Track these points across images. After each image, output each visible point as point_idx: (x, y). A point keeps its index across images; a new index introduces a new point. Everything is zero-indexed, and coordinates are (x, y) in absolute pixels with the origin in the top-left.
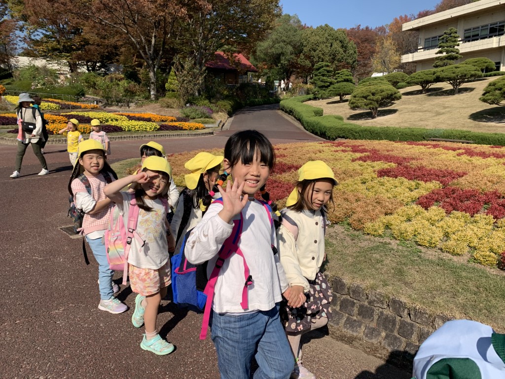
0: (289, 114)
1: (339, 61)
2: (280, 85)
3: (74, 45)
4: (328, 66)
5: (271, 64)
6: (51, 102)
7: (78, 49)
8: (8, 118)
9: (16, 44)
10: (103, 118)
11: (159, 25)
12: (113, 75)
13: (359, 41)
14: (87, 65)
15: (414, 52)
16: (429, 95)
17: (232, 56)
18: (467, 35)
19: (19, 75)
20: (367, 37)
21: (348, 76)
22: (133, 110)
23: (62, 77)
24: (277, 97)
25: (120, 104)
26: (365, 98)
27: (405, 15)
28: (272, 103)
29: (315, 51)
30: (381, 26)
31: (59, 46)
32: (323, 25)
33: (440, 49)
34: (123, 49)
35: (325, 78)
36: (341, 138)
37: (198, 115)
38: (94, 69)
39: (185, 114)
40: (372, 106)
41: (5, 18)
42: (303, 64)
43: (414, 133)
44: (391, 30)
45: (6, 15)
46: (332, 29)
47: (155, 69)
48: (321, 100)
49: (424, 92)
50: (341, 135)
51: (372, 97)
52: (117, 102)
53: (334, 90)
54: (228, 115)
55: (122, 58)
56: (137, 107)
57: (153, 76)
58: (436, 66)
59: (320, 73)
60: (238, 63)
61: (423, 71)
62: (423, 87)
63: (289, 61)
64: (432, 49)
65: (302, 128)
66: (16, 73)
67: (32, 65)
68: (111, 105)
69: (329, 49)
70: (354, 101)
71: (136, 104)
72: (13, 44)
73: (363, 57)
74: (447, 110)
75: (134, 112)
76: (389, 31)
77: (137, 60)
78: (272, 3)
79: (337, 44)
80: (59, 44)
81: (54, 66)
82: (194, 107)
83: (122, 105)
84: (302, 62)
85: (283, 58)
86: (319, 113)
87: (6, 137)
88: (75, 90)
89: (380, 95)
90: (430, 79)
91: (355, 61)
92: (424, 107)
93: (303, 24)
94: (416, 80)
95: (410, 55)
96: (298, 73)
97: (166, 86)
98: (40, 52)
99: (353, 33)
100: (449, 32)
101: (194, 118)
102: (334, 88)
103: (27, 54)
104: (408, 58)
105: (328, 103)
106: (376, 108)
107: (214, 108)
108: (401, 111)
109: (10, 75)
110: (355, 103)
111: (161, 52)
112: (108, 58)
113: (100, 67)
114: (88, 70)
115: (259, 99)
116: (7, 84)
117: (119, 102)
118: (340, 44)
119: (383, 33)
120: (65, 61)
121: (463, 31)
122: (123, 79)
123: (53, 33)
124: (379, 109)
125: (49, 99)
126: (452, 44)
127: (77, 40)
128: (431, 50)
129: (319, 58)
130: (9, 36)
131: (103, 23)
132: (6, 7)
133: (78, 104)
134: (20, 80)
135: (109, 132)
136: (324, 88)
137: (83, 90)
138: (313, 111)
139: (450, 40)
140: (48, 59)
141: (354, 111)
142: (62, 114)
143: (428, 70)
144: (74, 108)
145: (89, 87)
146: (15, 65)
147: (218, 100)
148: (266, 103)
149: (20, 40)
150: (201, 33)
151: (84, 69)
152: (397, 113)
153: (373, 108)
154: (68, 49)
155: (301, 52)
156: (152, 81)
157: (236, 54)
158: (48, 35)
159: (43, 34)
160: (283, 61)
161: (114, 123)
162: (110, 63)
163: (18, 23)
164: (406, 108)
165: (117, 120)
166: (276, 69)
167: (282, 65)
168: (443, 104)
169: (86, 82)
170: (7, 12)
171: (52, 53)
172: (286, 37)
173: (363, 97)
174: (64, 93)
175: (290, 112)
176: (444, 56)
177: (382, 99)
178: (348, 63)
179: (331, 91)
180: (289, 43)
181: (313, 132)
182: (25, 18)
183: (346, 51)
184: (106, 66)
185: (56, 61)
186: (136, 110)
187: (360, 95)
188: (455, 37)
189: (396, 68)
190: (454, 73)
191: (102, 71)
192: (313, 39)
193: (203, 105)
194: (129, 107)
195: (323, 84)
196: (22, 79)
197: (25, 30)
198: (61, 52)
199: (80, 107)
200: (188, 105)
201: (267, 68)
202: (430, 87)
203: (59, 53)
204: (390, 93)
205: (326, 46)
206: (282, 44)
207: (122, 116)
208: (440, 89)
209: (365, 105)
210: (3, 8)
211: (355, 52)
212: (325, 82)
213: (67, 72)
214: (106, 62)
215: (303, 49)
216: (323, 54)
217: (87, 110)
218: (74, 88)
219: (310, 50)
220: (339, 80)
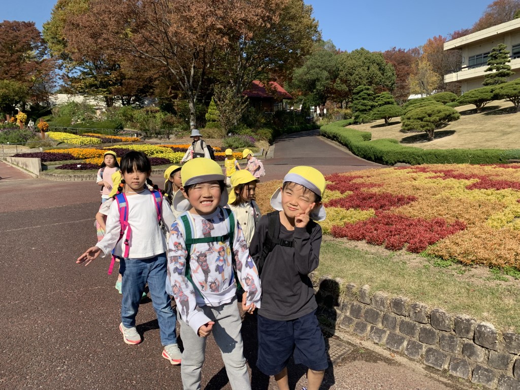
0: (333, 139)
1: (377, 84)
2: (316, 111)
3: (111, 81)
4: (368, 89)
5: (306, 90)
6: (93, 136)
7: (114, 84)
8: (54, 154)
9: (55, 82)
10: (148, 150)
11: (198, 56)
12: (149, 108)
13: (395, 63)
14: (122, 99)
15: (458, 71)
16: (487, 114)
17: (268, 84)
18: (516, 51)
19: (58, 111)
20: (403, 59)
21: (389, 98)
22: (174, 142)
23: (98, 112)
24: (314, 123)
25: (159, 136)
26: (421, 119)
27: (439, 36)
28: (310, 130)
29: (351, 75)
30: (414, 47)
31: (96, 82)
32: (359, 49)
33: (489, 66)
34: (157, 82)
35: (365, 101)
36: (401, 162)
37: (240, 144)
38: (129, 103)
39: (227, 143)
40: (428, 128)
41: (45, 57)
42: (339, 89)
43: (489, 155)
44: (425, 51)
45: (46, 54)
46: (368, 52)
47: (195, 100)
48: (362, 124)
49: (479, 111)
50: (401, 160)
51: (428, 118)
52: (156, 134)
53: (379, 113)
54: (269, 143)
55: (157, 91)
56: (177, 138)
57: (193, 107)
58: (487, 84)
59: (360, 97)
60: (275, 91)
61: (476, 89)
62: (477, 106)
63: (324, 86)
64: (478, 67)
65: (350, 153)
66: (55, 110)
67: (71, 101)
68: (150, 137)
69: (367, 73)
70: (409, 123)
71: (176, 135)
72: (53, 82)
73: (401, 79)
74: (514, 128)
75: (176, 143)
76: (423, 53)
77: (173, 92)
78: (311, 28)
79: (375, 67)
80: (96, 80)
81: (92, 102)
82: (236, 136)
83: (162, 137)
84: (338, 87)
85: (319, 83)
86: (367, 137)
87: (55, 173)
88: (113, 124)
89: (437, 116)
90: (485, 97)
91: (394, 83)
92: (486, 127)
93: (337, 49)
94: (470, 99)
95: (454, 74)
96: (333, 98)
97: (206, 116)
98: (78, 89)
99: (389, 55)
100: (498, 48)
101: (237, 148)
102: (378, 111)
103: (66, 91)
104: (451, 78)
105: (372, 127)
106: (433, 131)
107: (255, 137)
108: (460, 132)
109: (49, 113)
110: (409, 125)
111: (200, 82)
112: (143, 92)
113: (134, 101)
114: (123, 104)
115: (296, 126)
116: (48, 121)
117: (159, 134)
118: (378, 67)
119: (416, 55)
120: (102, 96)
121: (511, 47)
122: (158, 111)
123: (91, 69)
124: (435, 131)
125: (89, 134)
126: (502, 60)
127: (113, 76)
128: (476, 68)
129: (357, 81)
130: (49, 75)
131: (143, 57)
132: (46, 47)
133: (117, 137)
134: (59, 116)
135: (157, 165)
136: (365, 112)
137: (121, 124)
138: (361, 135)
139: (500, 56)
140: (85, 95)
141: (405, 134)
142: (104, 148)
143: (482, 88)
144: (115, 141)
145: (127, 120)
146: (53, 102)
147: (258, 128)
148: (303, 129)
149: (59, 78)
150: (239, 62)
151: (118, 104)
152: (455, 134)
153: (429, 130)
154: (105, 85)
155: (336, 77)
156: (192, 112)
157: (272, 82)
158: (86, 72)
159: (81, 71)
160: (319, 87)
161: (160, 156)
162: (145, 96)
163: (58, 61)
164: (465, 129)
165: (162, 152)
166: (311, 95)
167: (317, 91)
168: (507, 123)
169: (124, 116)
170: (46, 52)
171: (90, 89)
172: (321, 63)
173: (418, 119)
174: (103, 127)
175: (334, 138)
176: (494, 73)
177: (440, 120)
178: (387, 86)
179: (375, 114)
180: (325, 69)
181: (364, 157)
182: (64, 57)
183: (384, 73)
184: (141, 100)
185: (94, 97)
186: (177, 142)
187: (414, 117)
188: (505, 54)
189: (436, 89)
190: (515, 90)
191: (137, 105)
192: (349, 63)
193: (246, 133)
194: (169, 139)
195: (364, 108)
196: (61, 115)
197: (63, 68)
198: (97, 88)
199: (121, 141)
200: (230, 134)
201: (302, 95)
202: (485, 106)
203: (96, 88)
204: (448, 113)
205: (363, 70)
206: (317, 70)
207: (167, 148)
208: (497, 107)
209: (421, 127)
210: (43, 48)
211: (393, 74)
212: (365, 106)
213: (103, 107)
214: (140, 95)
215: (338, 74)
216: (360, 78)
217: (128, 143)
218: (113, 121)
219: (346, 75)
220: (379, 103)
